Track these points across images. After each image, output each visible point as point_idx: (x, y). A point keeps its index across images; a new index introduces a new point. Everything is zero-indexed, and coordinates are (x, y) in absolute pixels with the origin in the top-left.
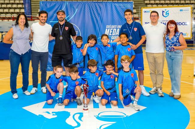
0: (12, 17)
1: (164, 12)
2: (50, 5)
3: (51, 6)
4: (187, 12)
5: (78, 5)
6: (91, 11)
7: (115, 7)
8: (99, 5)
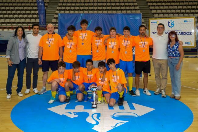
0: (28, 26)
1: (170, 23)
3: (68, 18)
4: (190, 22)
6: (103, 22)
8: (111, 17)
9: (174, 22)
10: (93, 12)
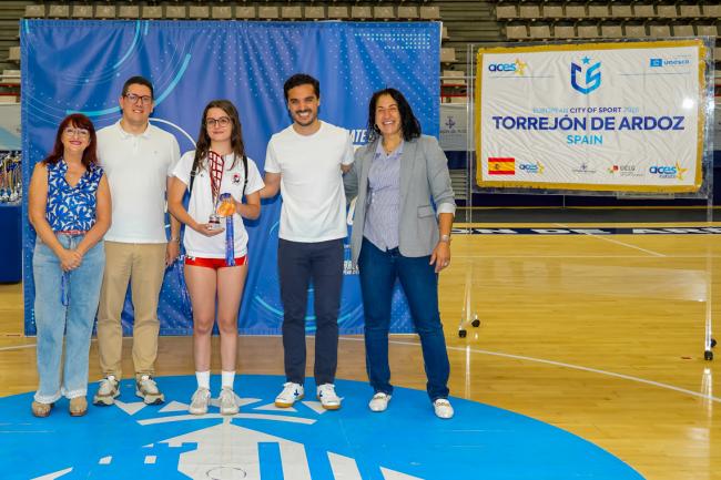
1: (580, 69)
2: (67, 38)
3: (73, 41)
4: (679, 68)
5: (194, 39)
6: (249, 64)
7: (361, 45)
8: (285, 39)
9: (598, 65)
10: (210, 11)
